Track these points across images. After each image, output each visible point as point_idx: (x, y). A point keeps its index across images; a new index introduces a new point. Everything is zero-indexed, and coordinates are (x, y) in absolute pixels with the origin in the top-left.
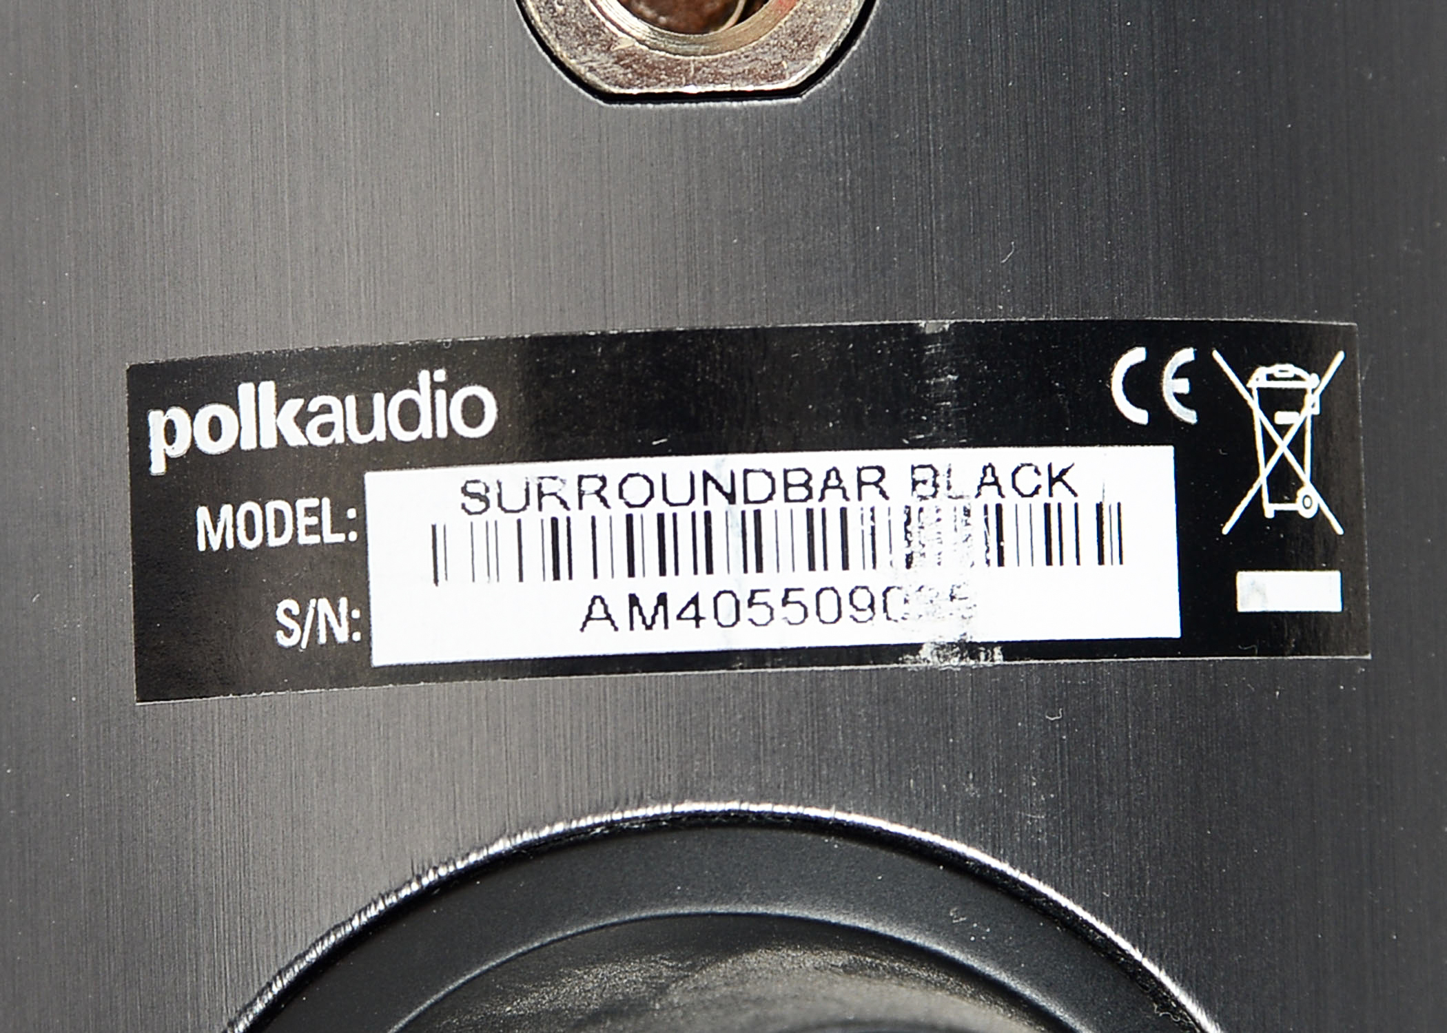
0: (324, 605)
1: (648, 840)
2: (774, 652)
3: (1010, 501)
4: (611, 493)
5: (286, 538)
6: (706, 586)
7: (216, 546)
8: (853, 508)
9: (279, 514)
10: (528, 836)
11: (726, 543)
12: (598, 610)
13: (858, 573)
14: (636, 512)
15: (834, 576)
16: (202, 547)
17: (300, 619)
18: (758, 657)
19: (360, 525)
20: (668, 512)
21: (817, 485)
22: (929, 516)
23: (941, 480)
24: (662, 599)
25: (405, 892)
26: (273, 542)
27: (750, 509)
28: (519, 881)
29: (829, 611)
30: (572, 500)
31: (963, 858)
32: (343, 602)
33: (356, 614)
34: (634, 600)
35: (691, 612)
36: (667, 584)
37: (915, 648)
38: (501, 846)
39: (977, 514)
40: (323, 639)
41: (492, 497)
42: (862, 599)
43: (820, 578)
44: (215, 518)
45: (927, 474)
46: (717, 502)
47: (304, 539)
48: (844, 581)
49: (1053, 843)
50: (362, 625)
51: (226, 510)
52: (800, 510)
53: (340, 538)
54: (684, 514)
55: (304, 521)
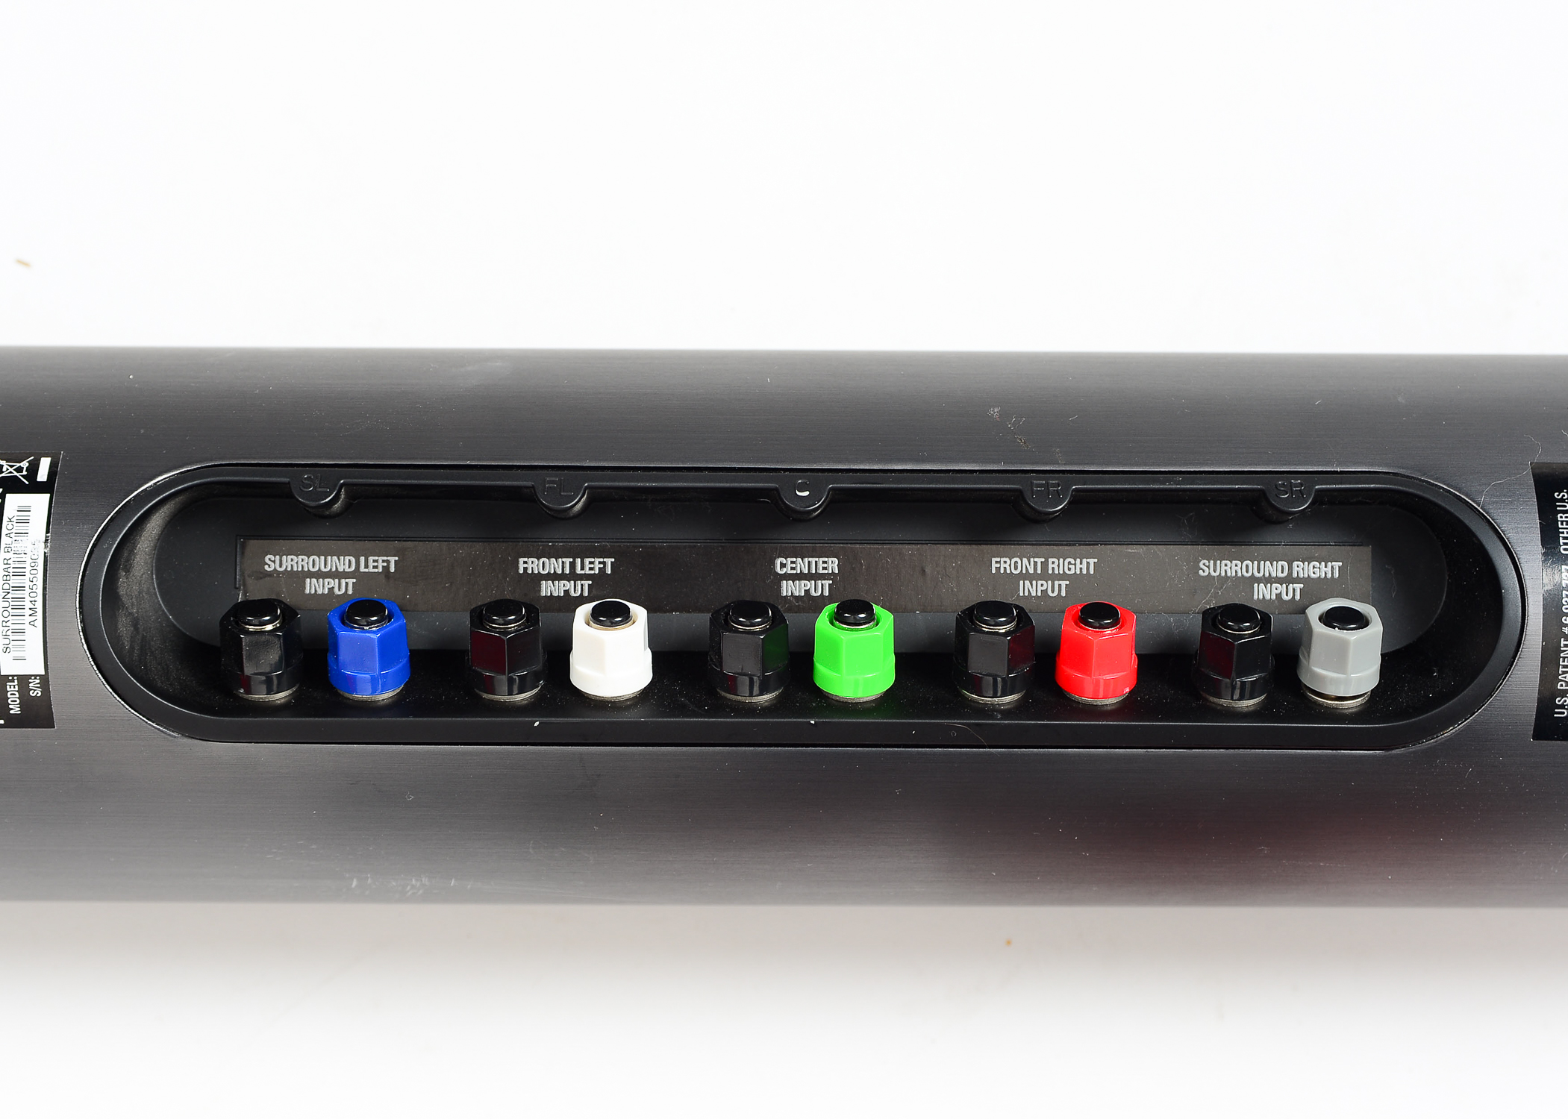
0: (31, 685)
1: (85, 614)
2: (44, 585)
3: (14, 531)
4: (6, 620)
5: (17, 693)
6: (28, 599)
7: (19, 709)
8: (12, 566)
9: (11, 694)
10: (83, 641)
11: (18, 594)
12: (32, 623)
13: (27, 565)
14: (11, 614)
15: (27, 570)
16: (19, 712)
17: (35, 690)
18: (44, 589)
19: (13, 676)
20: (11, 607)
21: (7, 574)
22: (16, 549)
23: (8, 546)
24: (30, 609)
25: (96, 669)
26: (17, 696)
27: (11, 589)
28: (93, 642)
29: (35, 572)
30: (7, 628)
31: (93, 544)
32: (30, 680)
33: (33, 678)
34: (30, 615)
35: (33, 603)
36: (27, 608)
37: (45, 553)
38: (85, 647)
39: (17, 538)
40: (39, 685)
41: (7, 646)
42: (33, 564)
43: (27, 574)
44: (12, 709)
45: (6, 549)
46: (9, 596)
47: (17, 689)
48: (29, 568)
49: (92, 524)
50: (36, 676)
51: (10, 706)
52: (12, 577)
53: (16, 681)
54: (12, 603)
55: (12, 689)
